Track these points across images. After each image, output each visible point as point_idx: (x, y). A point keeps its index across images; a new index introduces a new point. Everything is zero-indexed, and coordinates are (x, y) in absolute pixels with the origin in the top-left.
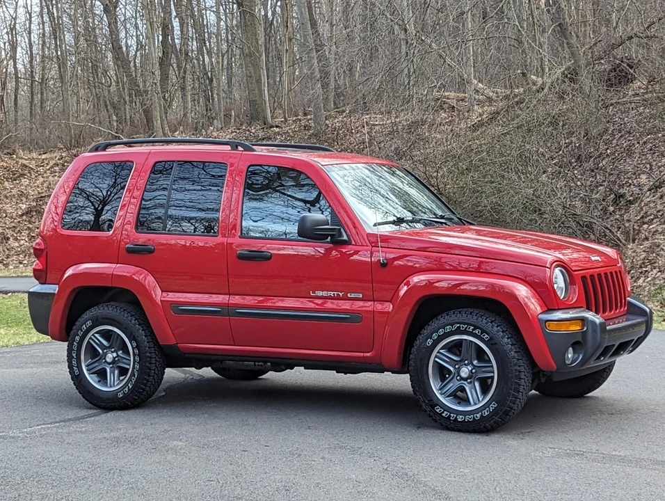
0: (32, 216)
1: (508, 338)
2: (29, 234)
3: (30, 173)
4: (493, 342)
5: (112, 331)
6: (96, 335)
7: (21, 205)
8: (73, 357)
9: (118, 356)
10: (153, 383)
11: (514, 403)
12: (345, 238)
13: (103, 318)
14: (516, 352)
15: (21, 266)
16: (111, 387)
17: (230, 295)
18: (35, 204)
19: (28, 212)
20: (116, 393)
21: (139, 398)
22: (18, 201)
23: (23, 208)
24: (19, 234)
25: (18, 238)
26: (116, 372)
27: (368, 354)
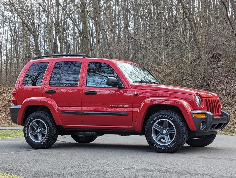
0: (7, 107)
1: (180, 119)
2: (5, 113)
3: (6, 92)
4: (174, 121)
5: (40, 121)
6: (34, 122)
7: (3, 103)
8: (26, 130)
9: (42, 130)
10: (54, 139)
11: (182, 142)
12: (123, 86)
13: (37, 116)
14: (182, 124)
15: (2, 124)
16: (39, 141)
17: (82, 107)
18: (8, 103)
19: (5, 106)
20: (41, 142)
21: (49, 144)
22: (2, 102)
23: (4, 104)
24: (2, 113)
25: (2, 114)
26: (41, 135)
27: (131, 127)
